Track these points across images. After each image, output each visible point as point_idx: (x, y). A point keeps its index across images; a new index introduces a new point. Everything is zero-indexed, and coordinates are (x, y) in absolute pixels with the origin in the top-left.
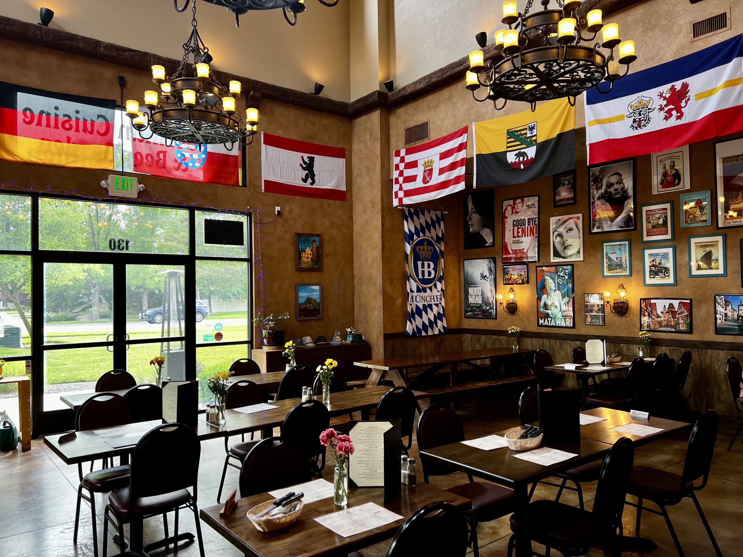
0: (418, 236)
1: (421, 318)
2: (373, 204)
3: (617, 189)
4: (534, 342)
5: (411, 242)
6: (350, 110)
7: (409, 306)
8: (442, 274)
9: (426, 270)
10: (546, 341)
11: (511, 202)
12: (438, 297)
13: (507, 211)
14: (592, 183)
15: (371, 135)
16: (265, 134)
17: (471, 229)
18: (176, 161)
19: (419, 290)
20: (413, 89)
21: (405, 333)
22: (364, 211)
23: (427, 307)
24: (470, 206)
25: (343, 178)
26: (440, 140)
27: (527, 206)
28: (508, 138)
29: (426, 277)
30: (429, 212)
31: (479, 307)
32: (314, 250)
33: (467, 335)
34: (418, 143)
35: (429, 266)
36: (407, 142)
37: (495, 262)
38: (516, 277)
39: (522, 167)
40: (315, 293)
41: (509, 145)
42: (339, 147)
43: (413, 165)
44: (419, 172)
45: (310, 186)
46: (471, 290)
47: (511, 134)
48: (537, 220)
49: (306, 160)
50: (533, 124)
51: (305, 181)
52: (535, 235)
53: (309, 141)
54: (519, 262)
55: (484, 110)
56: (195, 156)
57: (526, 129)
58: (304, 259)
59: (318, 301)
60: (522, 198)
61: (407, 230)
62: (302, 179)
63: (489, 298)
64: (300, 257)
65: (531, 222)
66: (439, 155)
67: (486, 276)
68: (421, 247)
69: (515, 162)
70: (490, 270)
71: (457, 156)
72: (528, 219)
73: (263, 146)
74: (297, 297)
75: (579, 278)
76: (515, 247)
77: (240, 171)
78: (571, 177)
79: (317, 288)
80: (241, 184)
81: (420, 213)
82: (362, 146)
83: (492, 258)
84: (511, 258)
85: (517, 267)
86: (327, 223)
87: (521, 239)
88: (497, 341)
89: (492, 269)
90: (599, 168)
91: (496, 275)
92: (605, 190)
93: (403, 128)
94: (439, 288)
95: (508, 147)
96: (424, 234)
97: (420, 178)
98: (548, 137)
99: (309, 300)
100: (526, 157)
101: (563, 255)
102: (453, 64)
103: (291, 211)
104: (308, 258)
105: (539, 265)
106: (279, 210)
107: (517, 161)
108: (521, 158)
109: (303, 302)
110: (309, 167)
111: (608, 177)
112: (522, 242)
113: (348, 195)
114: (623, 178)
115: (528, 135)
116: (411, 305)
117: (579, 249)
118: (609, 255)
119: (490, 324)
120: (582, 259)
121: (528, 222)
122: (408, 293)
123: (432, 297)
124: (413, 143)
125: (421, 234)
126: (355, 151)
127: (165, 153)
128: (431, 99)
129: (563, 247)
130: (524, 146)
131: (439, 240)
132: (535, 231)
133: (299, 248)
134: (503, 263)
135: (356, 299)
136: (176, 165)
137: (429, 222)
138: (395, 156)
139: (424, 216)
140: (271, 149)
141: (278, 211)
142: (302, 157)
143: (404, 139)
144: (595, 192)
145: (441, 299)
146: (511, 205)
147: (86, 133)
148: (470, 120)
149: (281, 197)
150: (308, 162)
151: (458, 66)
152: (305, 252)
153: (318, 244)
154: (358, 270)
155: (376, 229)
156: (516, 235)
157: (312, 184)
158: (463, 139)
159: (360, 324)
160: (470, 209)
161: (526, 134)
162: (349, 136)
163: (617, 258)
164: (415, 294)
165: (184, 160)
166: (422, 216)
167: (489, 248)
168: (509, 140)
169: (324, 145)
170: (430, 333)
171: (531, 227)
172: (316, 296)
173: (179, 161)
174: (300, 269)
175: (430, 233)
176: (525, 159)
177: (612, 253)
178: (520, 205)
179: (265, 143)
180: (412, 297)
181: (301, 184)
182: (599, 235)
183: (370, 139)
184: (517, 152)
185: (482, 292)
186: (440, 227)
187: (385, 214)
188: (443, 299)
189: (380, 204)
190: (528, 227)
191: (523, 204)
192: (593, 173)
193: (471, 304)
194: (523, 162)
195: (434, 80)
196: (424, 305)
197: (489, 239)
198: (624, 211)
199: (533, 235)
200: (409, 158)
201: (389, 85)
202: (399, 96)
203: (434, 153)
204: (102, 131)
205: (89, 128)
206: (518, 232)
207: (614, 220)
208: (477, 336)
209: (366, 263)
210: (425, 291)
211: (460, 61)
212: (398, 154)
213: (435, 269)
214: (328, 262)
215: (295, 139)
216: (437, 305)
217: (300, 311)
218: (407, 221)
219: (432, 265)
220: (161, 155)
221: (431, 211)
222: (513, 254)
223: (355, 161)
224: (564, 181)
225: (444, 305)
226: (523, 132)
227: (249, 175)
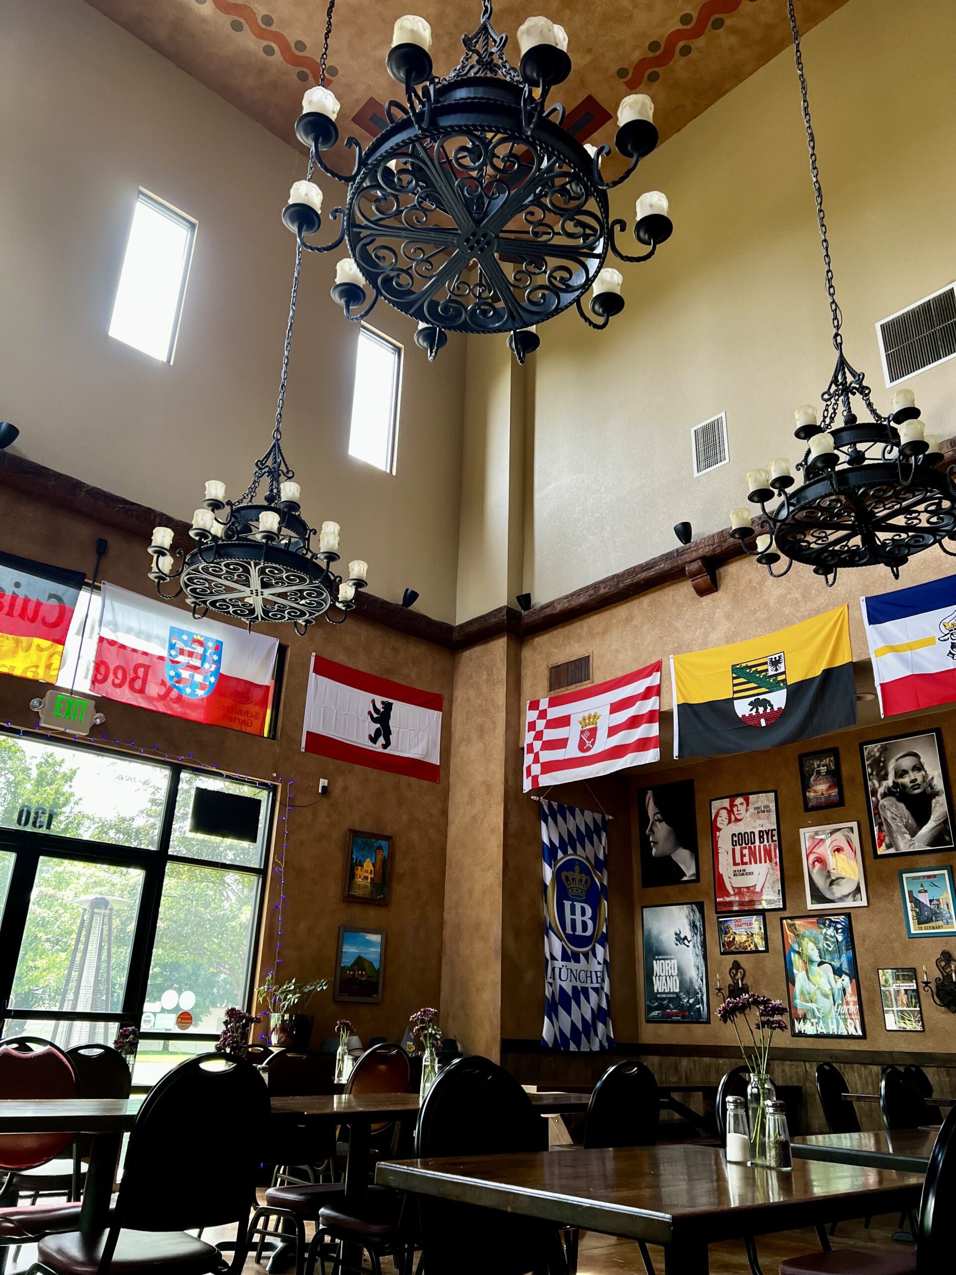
0: (565, 853)
1: (569, 1014)
2: (489, 788)
3: (916, 780)
4: (787, 1069)
5: (553, 863)
6: (456, 636)
7: (547, 986)
8: (604, 930)
9: (578, 918)
10: (811, 1067)
11: (726, 803)
12: (599, 974)
13: (719, 819)
14: (869, 770)
15: (489, 675)
16: (316, 657)
17: (654, 850)
18: (163, 683)
19: (565, 957)
20: (566, 605)
21: (540, 1041)
22: (472, 799)
23: (580, 993)
24: (651, 809)
25: (435, 743)
26: (611, 683)
27: (755, 809)
28: (734, 678)
29: (579, 931)
30: (582, 812)
31: (675, 999)
32: (378, 866)
33: (650, 1057)
34: (573, 689)
35: (583, 913)
36: (552, 687)
37: (702, 912)
38: (744, 938)
39: (763, 723)
40: (373, 950)
41: (736, 689)
42: (433, 691)
43: (564, 721)
44: (572, 733)
45: (381, 750)
46: (657, 966)
47: (738, 671)
48: (775, 833)
49: (380, 706)
50: (777, 656)
51: (374, 740)
52: (774, 861)
53: (385, 677)
54: (748, 910)
55: (688, 637)
56: (198, 678)
57: (766, 663)
58: (359, 880)
59: (377, 965)
60: (746, 796)
61: (546, 840)
62: (370, 736)
63: (694, 981)
64: (352, 876)
65: (765, 836)
66: (609, 707)
67: (686, 938)
68: (570, 874)
69: (751, 715)
70: (693, 926)
71: (640, 707)
72: (760, 832)
73: (312, 675)
74: (339, 953)
75: (864, 940)
76: (740, 882)
77: (269, 712)
78: (830, 761)
79: (376, 938)
80: (266, 735)
81: (567, 812)
82: (472, 693)
83: (697, 904)
84: (731, 904)
85: (745, 919)
86: (405, 817)
87: (748, 868)
88: (713, 1070)
89: (698, 924)
90: (879, 745)
91: (704, 935)
92: (894, 782)
93: (544, 666)
94: (600, 957)
95: (735, 692)
96: (574, 849)
97: (573, 744)
98: (807, 675)
99: (360, 962)
100: (769, 708)
101: (828, 896)
102: (635, 567)
103: (345, 789)
104: (366, 878)
105: (786, 914)
106: (326, 785)
107: (754, 712)
108: (761, 710)
109: (349, 965)
110: (383, 718)
111: (897, 760)
112: (751, 873)
113: (442, 773)
114: (922, 760)
115: (770, 673)
116: (551, 984)
117: (859, 884)
118: (916, 895)
119: (698, 1034)
120: (864, 903)
121: (760, 837)
122: (547, 960)
123: (589, 975)
124: (564, 689)
125: (570, 851)
126: (458, 701)
127: (147, 668)
128: (595, 621)
129: (829, 881)
130: (763, 690)
131: (599, 865)
132: (773, 853)
133: (352, 859)
134: (717, 912)
135: (445, 969)
136: (162, 691)
137: (583, 829)
138: (529, 709)
139: (574, 818)
140: (325, 682)
141: (324, 787)
142: (373, 701)
143: (546, 683)
144: (877, 785)
145: (603, 980)
146: (725, 808)
147: (24, 619)
148: (664, 651)
149: (332, 763)
150: (382, 710)
151: (645, 571)
152: (362, 866)
153: (386, 854)
154: (453, 911)
155: (493, 831)
156: (738, 860)
157: (385, 746)
158: (653, 681)
159: (450, 1021)
160: (651, 814)
161: (767, 670)
162: (450, 676)
163: (931, 901)
164: (559, 964)
165: (178, 682)
166: (572, 818)
167: (689, 885)
168: (736, 681)
169: (410, 685)
170: (584, 1048)
171: (765, 846)
172: (374, 956)
173: (169, 683)
174: (349, 899)
175: (584, 850)
176: (768, 710)
177: (920, 892)
178: (742, 808)
179: (315, 671)
180: (553, 969)
181: (367, 744)
182: (891, 859)
183: (488, 680)
184: (753, 699)
185: (678, 970)
186: (601, 842)
187: (509, 806)
188: (607, 979)
189: (502, 788)
190: (759, 846)
191: (748, 805)
192: (869, 753)
193: (658, 993)
194: (765, 715)
195: (602, 591)
196: (574, 988)
197: (689, 869)
198: (932, 817)
199: (771, 861)
200: (554, 713)
201: (525, 600)
202: (542, 615)
203: (600, 704)
204: (52, 618)
205: (30, 613)
206: (743, 856)
207: (917, 833)
208: (672, 1059)
209: (470, 897)
210: (577, 961)
211: (647, 563)
212: (534, 705)
213: (594, 918)
214: (399, 890)
215: (365, 671)
216: (596, 990)
217: (342, 982)
218: (546, 823)
219: (589, 911)
220: (141, 672)
221: (586, 811)
222: (735, 894)
223: (458, 717)
224: (819, 766)
225: (608, 993)
226: (760, 668)
227: (283, 719)
